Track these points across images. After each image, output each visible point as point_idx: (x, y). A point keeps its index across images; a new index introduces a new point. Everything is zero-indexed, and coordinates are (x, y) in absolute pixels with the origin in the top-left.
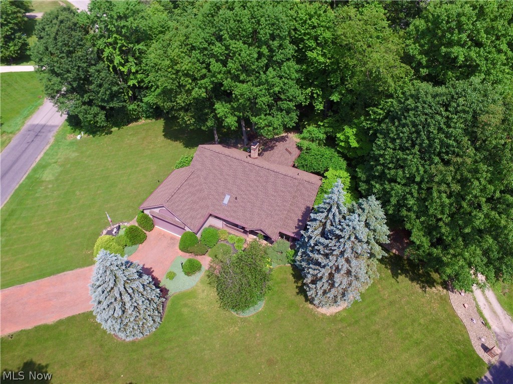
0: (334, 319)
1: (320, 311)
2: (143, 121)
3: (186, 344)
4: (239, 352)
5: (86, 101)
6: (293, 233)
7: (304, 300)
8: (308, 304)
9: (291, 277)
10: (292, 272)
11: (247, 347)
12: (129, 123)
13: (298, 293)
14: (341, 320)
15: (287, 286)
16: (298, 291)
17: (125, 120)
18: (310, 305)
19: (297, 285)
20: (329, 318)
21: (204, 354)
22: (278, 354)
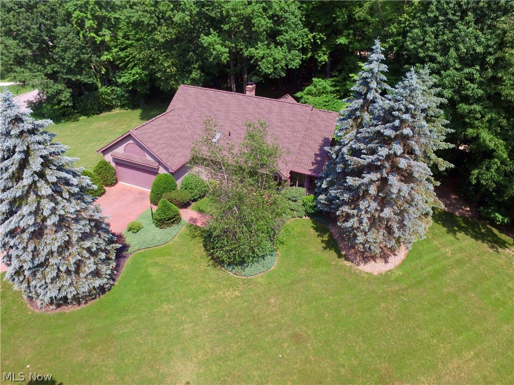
0: (385, 278)
1: (362, 269)
2: (117, 111)
3: (152, 315)
4: (242, 325)
5: (49, 72)
6: (310, 170)
7: (336, 255)
8: (342, 261)
9: (312, 231)
10: (313, 225)
11: (256, 318)
12: (101, 112)
13: (325, 248)
14: (397, 281)
15: (308, 240)
16: (325, 246)
17: (95, 107)
18: (346, 262)
19: (322, 239)
20: (379, 278)
21: (183, 329)
22: (308, 327)
